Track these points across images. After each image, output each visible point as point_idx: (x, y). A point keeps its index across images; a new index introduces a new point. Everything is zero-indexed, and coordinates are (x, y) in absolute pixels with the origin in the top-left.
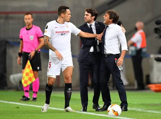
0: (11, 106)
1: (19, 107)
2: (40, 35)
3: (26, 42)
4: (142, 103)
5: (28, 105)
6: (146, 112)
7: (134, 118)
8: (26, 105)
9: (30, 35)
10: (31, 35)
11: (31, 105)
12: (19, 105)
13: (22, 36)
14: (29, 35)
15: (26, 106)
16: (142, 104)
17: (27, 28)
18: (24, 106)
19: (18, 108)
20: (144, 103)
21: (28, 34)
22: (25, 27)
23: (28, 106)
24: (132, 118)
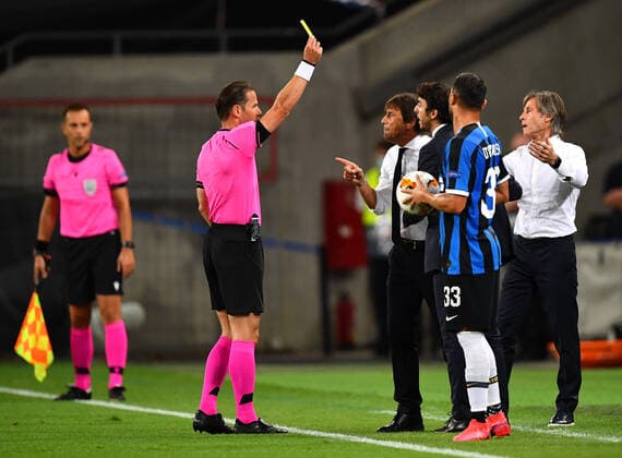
0: (92, 413)
1: (119, 416)
2: (119, 177)
3: (71, 203)
4: (529, 404)
5: (148, 410)
6: (545, 434)
7: (504, 455)
8: (141, 409)
9: (84, 178)
10: (89, 176)
11: (159, 411)
12: (118, 410)
13: (53, 183)
14: (79, 176)
15: (143, 413)
16: (528, 408)
17: (73, 154)
18: (137, 412)
19: (115, 419)
20: (538, 404)
21: (76, 174)
22: (66, 152)
23: (150, 414)
24: (498, 455)
